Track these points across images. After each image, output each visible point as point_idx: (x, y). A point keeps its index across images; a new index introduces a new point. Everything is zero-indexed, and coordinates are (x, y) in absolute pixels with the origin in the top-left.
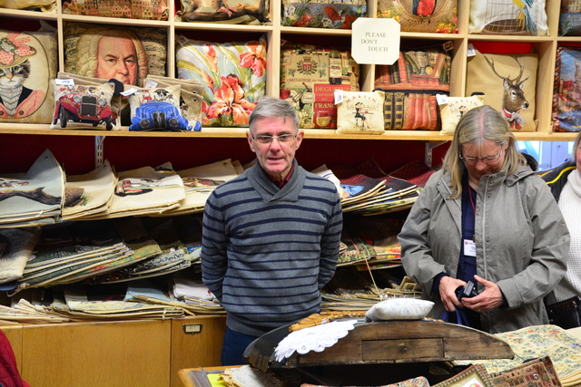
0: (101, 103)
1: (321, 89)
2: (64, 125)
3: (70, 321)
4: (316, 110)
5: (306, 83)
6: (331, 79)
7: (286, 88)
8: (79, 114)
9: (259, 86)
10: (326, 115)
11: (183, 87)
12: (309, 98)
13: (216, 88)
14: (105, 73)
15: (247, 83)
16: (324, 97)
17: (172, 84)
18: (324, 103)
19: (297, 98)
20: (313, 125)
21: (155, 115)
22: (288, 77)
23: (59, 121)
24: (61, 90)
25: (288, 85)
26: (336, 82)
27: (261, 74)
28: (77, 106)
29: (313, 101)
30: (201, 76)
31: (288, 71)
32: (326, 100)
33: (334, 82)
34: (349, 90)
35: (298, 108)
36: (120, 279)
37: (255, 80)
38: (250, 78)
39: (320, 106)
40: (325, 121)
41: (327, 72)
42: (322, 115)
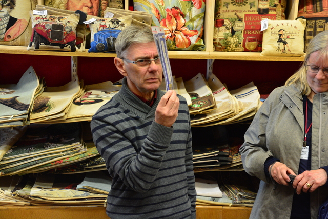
0: (67, 30)
1: (250, 18)
2: (37, 47)
3: (31, 205)
4: (245, 36)
5: (238, 14)
6: (259, 10)
7: (220, 18)
8: (49, 39)
9: (198, 16)
10: (254, 40)
11: (134, 17)
12: (240, 26)
13: (162, 18)
14: (74, 6)
15: (188, 14)
16: (253, 25)
17: (125, 15)
18: (252, 30)
19: (229, 27)
20: (243, 49)
21: (109, 40)
22: (223, 8)
23: (33, 44)
24: (37, 19)
25: (223, 15)
26: (263, 12)
27: (200, 7)
28: (47, 32)
29: (243, 29)
30: (150, 9)
31: (223, 4)
32: (254, 27)
33: (262, 12)
34: (275, 19)
35: (230, 34)
36: (76, 171)
37: (195, 11)
38: (190, 10)
39: (249, 33)
40: (252, 45)
41: (256, 4)
42: (250, 40)
